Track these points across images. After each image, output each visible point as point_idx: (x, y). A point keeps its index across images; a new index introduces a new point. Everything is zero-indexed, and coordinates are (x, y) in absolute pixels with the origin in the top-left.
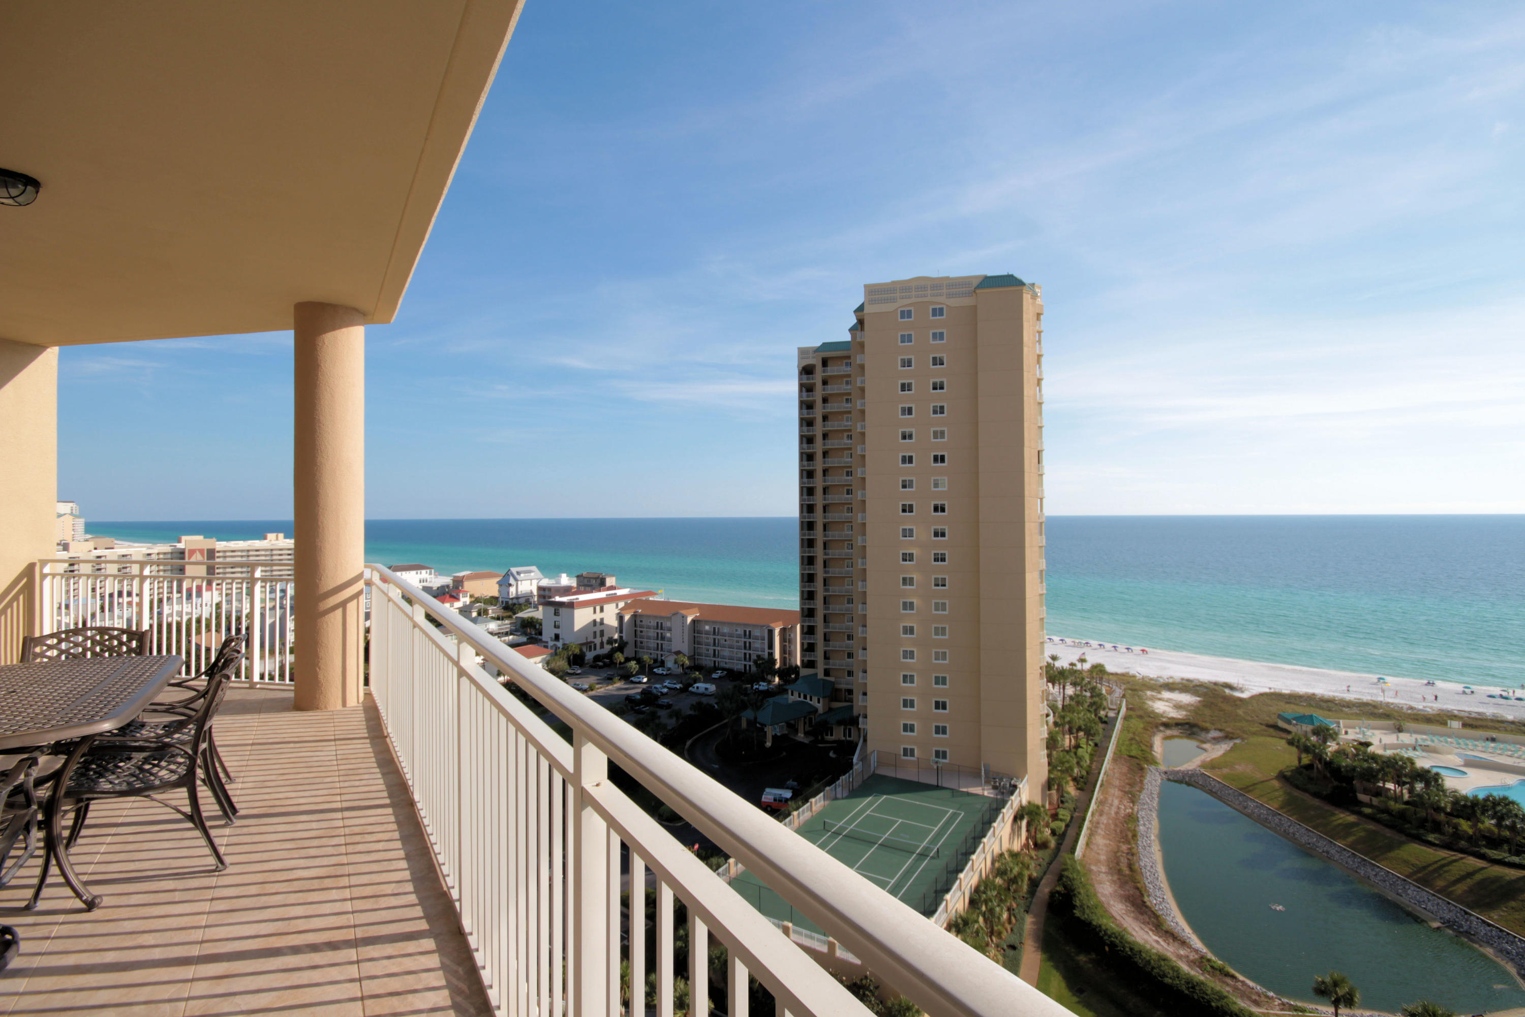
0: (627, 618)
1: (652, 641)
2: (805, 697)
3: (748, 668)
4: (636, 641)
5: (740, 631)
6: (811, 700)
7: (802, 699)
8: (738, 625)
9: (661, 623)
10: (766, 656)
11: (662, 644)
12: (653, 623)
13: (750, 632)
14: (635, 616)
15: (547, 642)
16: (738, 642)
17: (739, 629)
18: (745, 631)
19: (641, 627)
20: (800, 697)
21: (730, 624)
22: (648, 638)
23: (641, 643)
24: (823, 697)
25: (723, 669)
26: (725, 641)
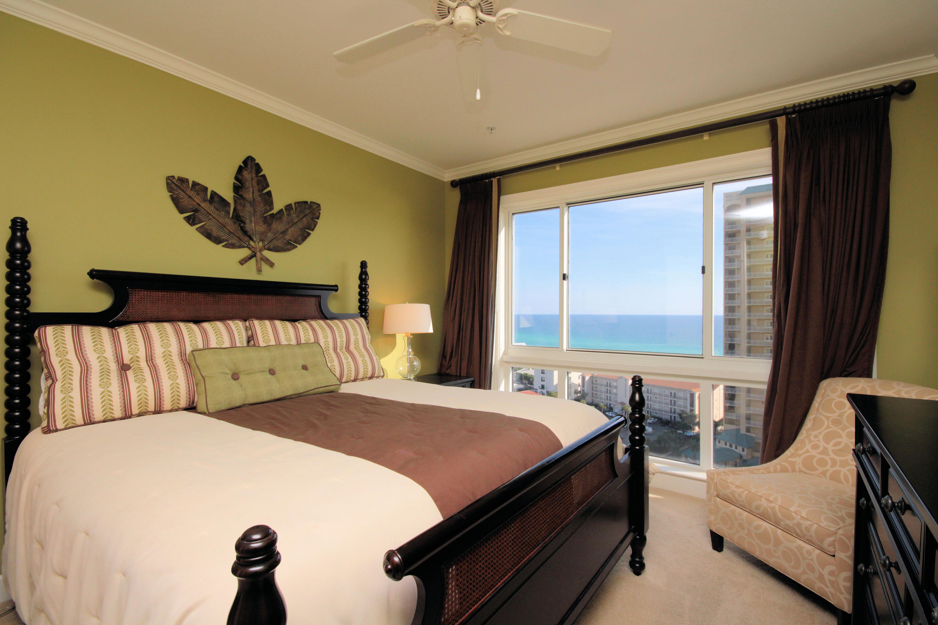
0: (587, 378)
1: (604, 394)
2: (731, 446)
3: (673, 418)
4: (592, 393)
5: (667, 392)
6: (736, 448)
7: (728, 446)
8: (666, 388)
9: (610, 383)
10: (688, 410)
11: (610, 397)
12: (604, 382)
13: (675, 393)
14: (592, 378)
15: (537, 390)
16: (666, 399)
17: (666, 391)
18: (671, 393)
19: (597, 384)
20: (726, 444)
21: (659, 387)
22: (601, 392)
23: (596, 394)
24: (747, 448)
25: (655, 417)
26: (656, 398)
